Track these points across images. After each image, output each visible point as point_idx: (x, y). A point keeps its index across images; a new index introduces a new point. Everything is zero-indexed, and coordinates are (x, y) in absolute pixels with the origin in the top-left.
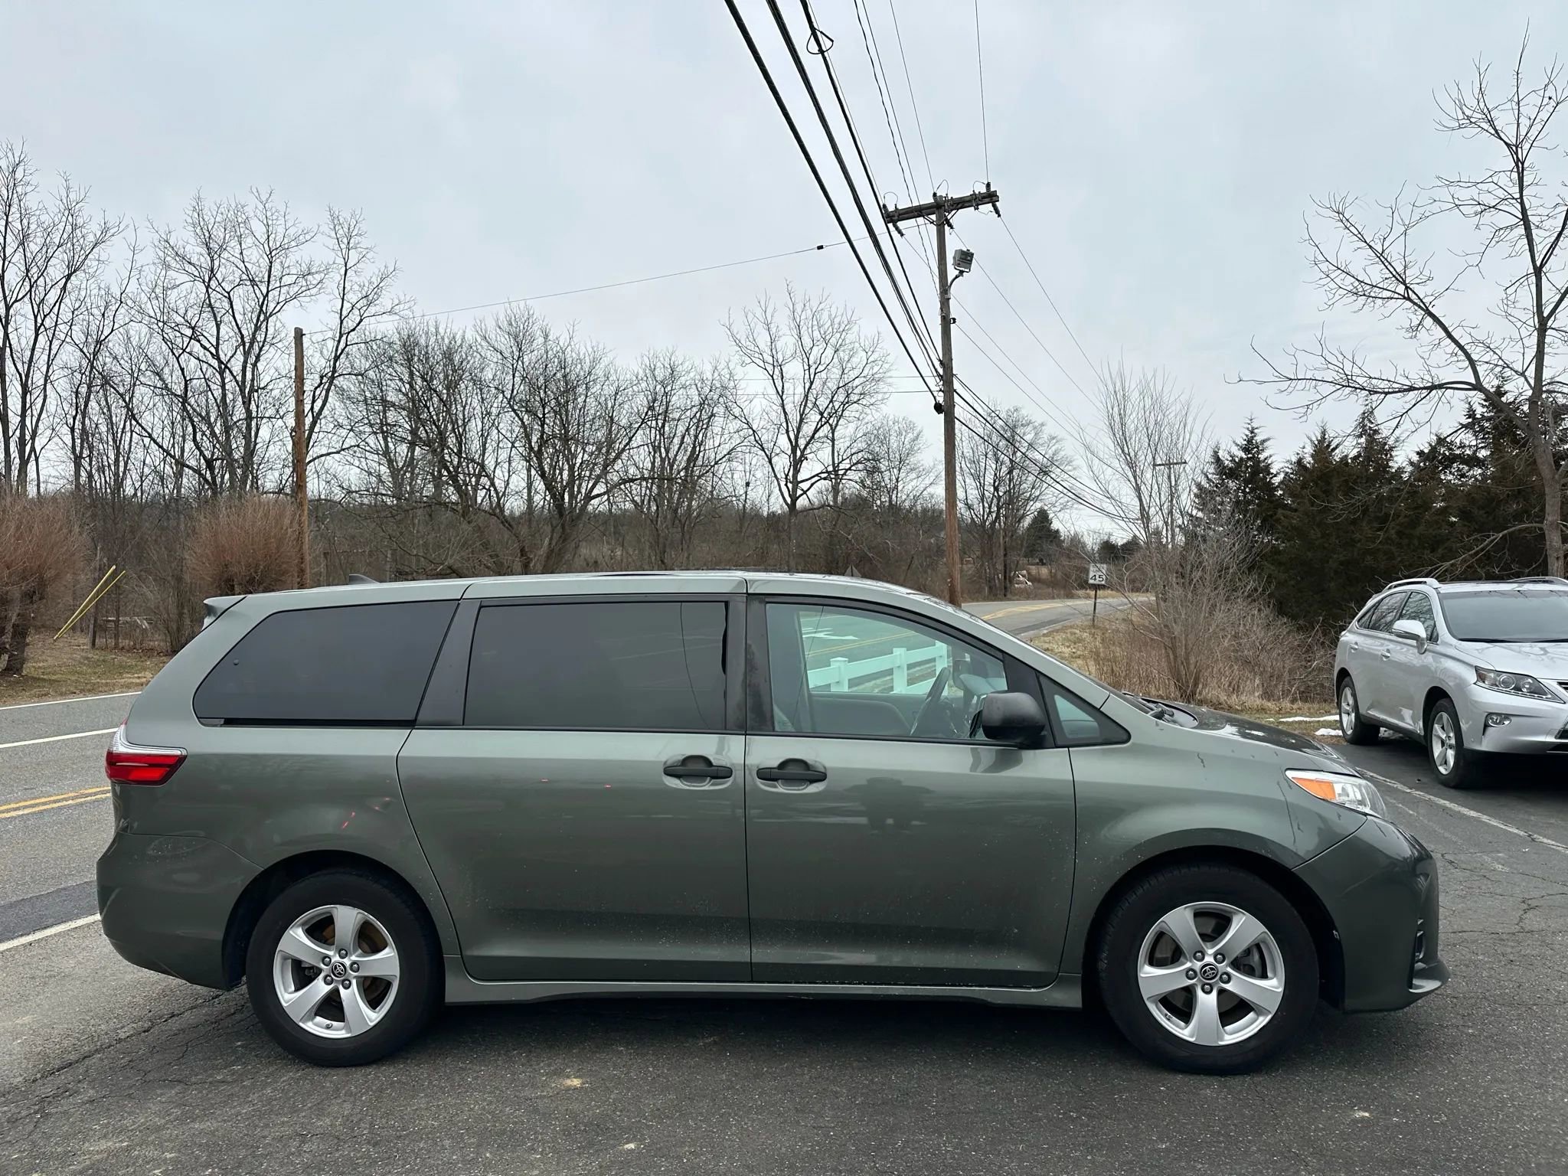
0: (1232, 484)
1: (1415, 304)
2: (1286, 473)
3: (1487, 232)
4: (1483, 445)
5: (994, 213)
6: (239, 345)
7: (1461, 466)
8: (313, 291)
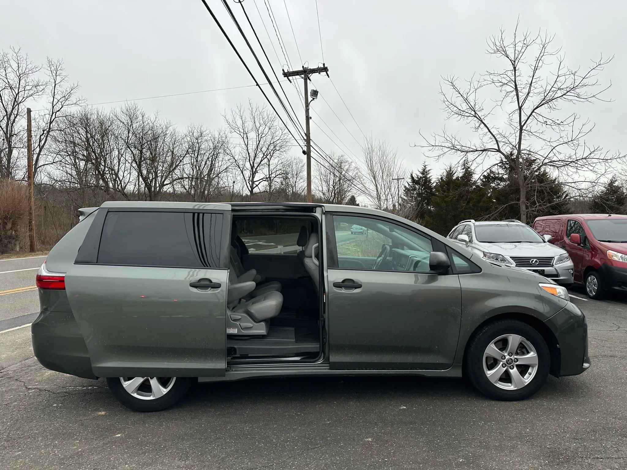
0: (417, 187)
1: (478, 119)
2: (437, 183)
3: (504, 93)
4: (506, 173)
5: (327, 76)
6: (5, 116)
7: (498, 181)
8: (40, 93)
